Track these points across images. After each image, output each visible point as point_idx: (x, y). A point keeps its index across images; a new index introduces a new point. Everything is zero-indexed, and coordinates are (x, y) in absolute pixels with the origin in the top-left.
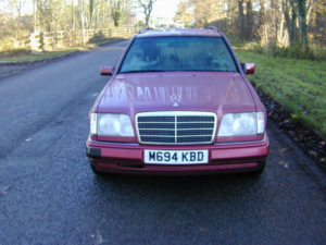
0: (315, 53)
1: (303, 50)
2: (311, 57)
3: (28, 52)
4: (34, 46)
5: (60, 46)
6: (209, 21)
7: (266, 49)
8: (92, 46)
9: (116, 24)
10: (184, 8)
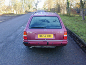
0: (71, 15)
1: (69, 15)
2: (70, 16)
3: (13, 14)
4: (15, 13)
5: (19, 13)
6: (51, 8)
7: (62, 15)
8: (26, 13)
9: (29, 8)
10: (45, 5)
